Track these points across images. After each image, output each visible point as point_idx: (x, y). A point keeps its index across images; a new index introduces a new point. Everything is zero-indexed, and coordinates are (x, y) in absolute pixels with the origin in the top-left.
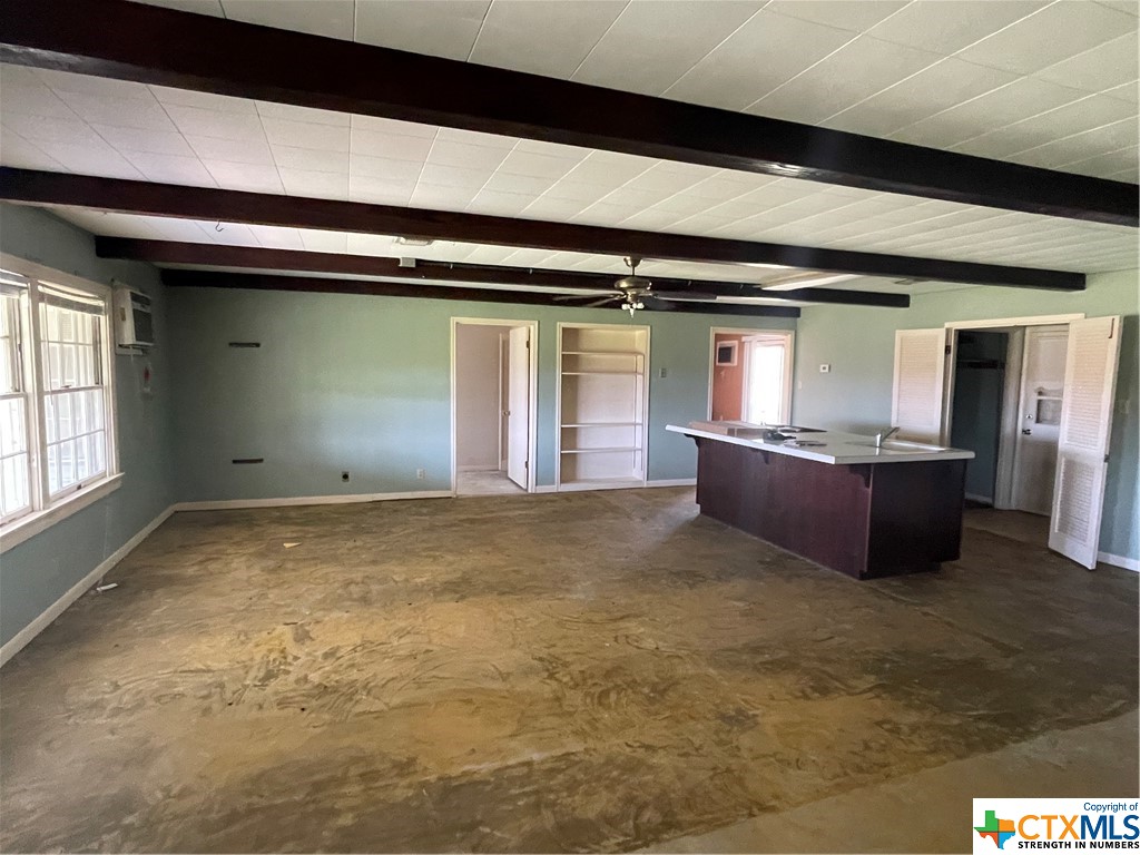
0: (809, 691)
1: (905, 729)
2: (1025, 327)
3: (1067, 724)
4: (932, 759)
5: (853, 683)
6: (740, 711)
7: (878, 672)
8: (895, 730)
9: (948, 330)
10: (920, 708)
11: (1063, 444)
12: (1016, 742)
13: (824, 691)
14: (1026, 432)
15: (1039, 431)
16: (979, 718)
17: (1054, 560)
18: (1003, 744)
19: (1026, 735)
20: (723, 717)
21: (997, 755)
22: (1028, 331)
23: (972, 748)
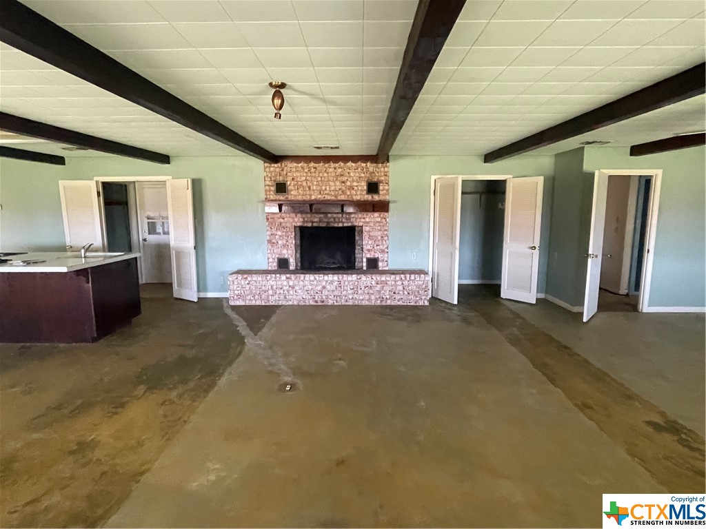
0: (114, 410)
1: (175, 400)
2: (134, 182)
3: (230, 364)
4: (196, 404)
5: (136, 393)
6: (80, 444)
7: (143, 382)
8: (172, 402)
9: (96, 182)
10: (175, 388)
11: (172, 243)
12: (219, 379)
13: (122, 405)
14: (145, 240)
15: (152, 239)
16: (199, 379)
17: (179, 302)
18: (215, 384)
19: (220, 376)
20: (72, 453)
21: (216, 388)
22: (136, 184)
23: (207, 391)
